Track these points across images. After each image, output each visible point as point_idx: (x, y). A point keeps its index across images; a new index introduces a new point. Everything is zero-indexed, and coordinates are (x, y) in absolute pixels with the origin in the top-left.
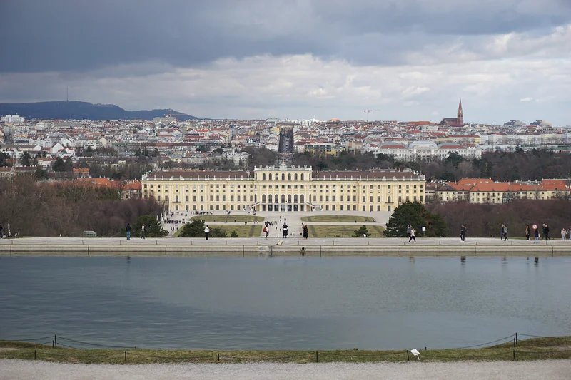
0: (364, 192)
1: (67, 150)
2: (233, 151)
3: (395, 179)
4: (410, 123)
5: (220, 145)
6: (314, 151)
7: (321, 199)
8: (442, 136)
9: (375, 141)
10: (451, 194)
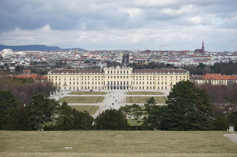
0: (159, 80)
1: (26, 63)
2: (101, 63)
3: (174, 73)
4: (181, 51)
5: (95, 60)
6: (137, 63)
7: (137, 84)
8: (195, 56)
9: (165, 58)
10: (202, 81)
